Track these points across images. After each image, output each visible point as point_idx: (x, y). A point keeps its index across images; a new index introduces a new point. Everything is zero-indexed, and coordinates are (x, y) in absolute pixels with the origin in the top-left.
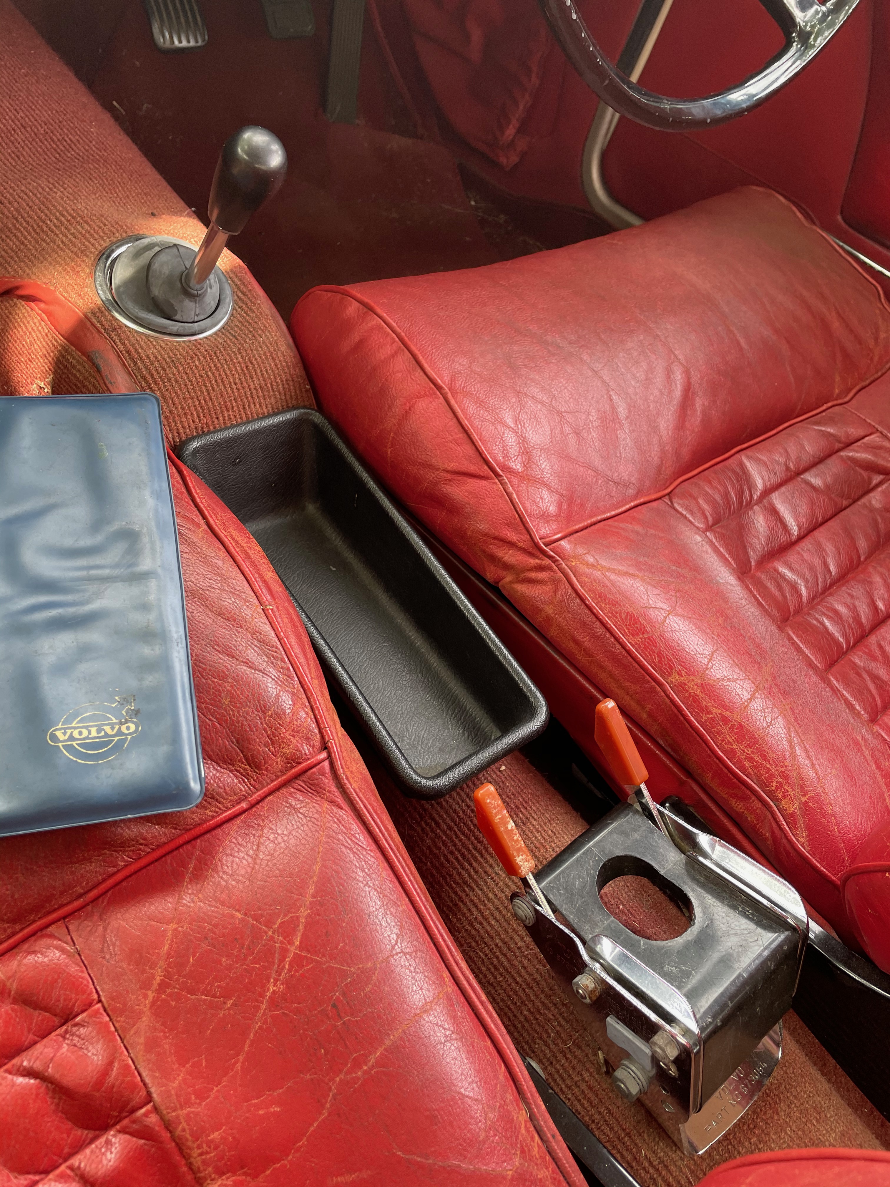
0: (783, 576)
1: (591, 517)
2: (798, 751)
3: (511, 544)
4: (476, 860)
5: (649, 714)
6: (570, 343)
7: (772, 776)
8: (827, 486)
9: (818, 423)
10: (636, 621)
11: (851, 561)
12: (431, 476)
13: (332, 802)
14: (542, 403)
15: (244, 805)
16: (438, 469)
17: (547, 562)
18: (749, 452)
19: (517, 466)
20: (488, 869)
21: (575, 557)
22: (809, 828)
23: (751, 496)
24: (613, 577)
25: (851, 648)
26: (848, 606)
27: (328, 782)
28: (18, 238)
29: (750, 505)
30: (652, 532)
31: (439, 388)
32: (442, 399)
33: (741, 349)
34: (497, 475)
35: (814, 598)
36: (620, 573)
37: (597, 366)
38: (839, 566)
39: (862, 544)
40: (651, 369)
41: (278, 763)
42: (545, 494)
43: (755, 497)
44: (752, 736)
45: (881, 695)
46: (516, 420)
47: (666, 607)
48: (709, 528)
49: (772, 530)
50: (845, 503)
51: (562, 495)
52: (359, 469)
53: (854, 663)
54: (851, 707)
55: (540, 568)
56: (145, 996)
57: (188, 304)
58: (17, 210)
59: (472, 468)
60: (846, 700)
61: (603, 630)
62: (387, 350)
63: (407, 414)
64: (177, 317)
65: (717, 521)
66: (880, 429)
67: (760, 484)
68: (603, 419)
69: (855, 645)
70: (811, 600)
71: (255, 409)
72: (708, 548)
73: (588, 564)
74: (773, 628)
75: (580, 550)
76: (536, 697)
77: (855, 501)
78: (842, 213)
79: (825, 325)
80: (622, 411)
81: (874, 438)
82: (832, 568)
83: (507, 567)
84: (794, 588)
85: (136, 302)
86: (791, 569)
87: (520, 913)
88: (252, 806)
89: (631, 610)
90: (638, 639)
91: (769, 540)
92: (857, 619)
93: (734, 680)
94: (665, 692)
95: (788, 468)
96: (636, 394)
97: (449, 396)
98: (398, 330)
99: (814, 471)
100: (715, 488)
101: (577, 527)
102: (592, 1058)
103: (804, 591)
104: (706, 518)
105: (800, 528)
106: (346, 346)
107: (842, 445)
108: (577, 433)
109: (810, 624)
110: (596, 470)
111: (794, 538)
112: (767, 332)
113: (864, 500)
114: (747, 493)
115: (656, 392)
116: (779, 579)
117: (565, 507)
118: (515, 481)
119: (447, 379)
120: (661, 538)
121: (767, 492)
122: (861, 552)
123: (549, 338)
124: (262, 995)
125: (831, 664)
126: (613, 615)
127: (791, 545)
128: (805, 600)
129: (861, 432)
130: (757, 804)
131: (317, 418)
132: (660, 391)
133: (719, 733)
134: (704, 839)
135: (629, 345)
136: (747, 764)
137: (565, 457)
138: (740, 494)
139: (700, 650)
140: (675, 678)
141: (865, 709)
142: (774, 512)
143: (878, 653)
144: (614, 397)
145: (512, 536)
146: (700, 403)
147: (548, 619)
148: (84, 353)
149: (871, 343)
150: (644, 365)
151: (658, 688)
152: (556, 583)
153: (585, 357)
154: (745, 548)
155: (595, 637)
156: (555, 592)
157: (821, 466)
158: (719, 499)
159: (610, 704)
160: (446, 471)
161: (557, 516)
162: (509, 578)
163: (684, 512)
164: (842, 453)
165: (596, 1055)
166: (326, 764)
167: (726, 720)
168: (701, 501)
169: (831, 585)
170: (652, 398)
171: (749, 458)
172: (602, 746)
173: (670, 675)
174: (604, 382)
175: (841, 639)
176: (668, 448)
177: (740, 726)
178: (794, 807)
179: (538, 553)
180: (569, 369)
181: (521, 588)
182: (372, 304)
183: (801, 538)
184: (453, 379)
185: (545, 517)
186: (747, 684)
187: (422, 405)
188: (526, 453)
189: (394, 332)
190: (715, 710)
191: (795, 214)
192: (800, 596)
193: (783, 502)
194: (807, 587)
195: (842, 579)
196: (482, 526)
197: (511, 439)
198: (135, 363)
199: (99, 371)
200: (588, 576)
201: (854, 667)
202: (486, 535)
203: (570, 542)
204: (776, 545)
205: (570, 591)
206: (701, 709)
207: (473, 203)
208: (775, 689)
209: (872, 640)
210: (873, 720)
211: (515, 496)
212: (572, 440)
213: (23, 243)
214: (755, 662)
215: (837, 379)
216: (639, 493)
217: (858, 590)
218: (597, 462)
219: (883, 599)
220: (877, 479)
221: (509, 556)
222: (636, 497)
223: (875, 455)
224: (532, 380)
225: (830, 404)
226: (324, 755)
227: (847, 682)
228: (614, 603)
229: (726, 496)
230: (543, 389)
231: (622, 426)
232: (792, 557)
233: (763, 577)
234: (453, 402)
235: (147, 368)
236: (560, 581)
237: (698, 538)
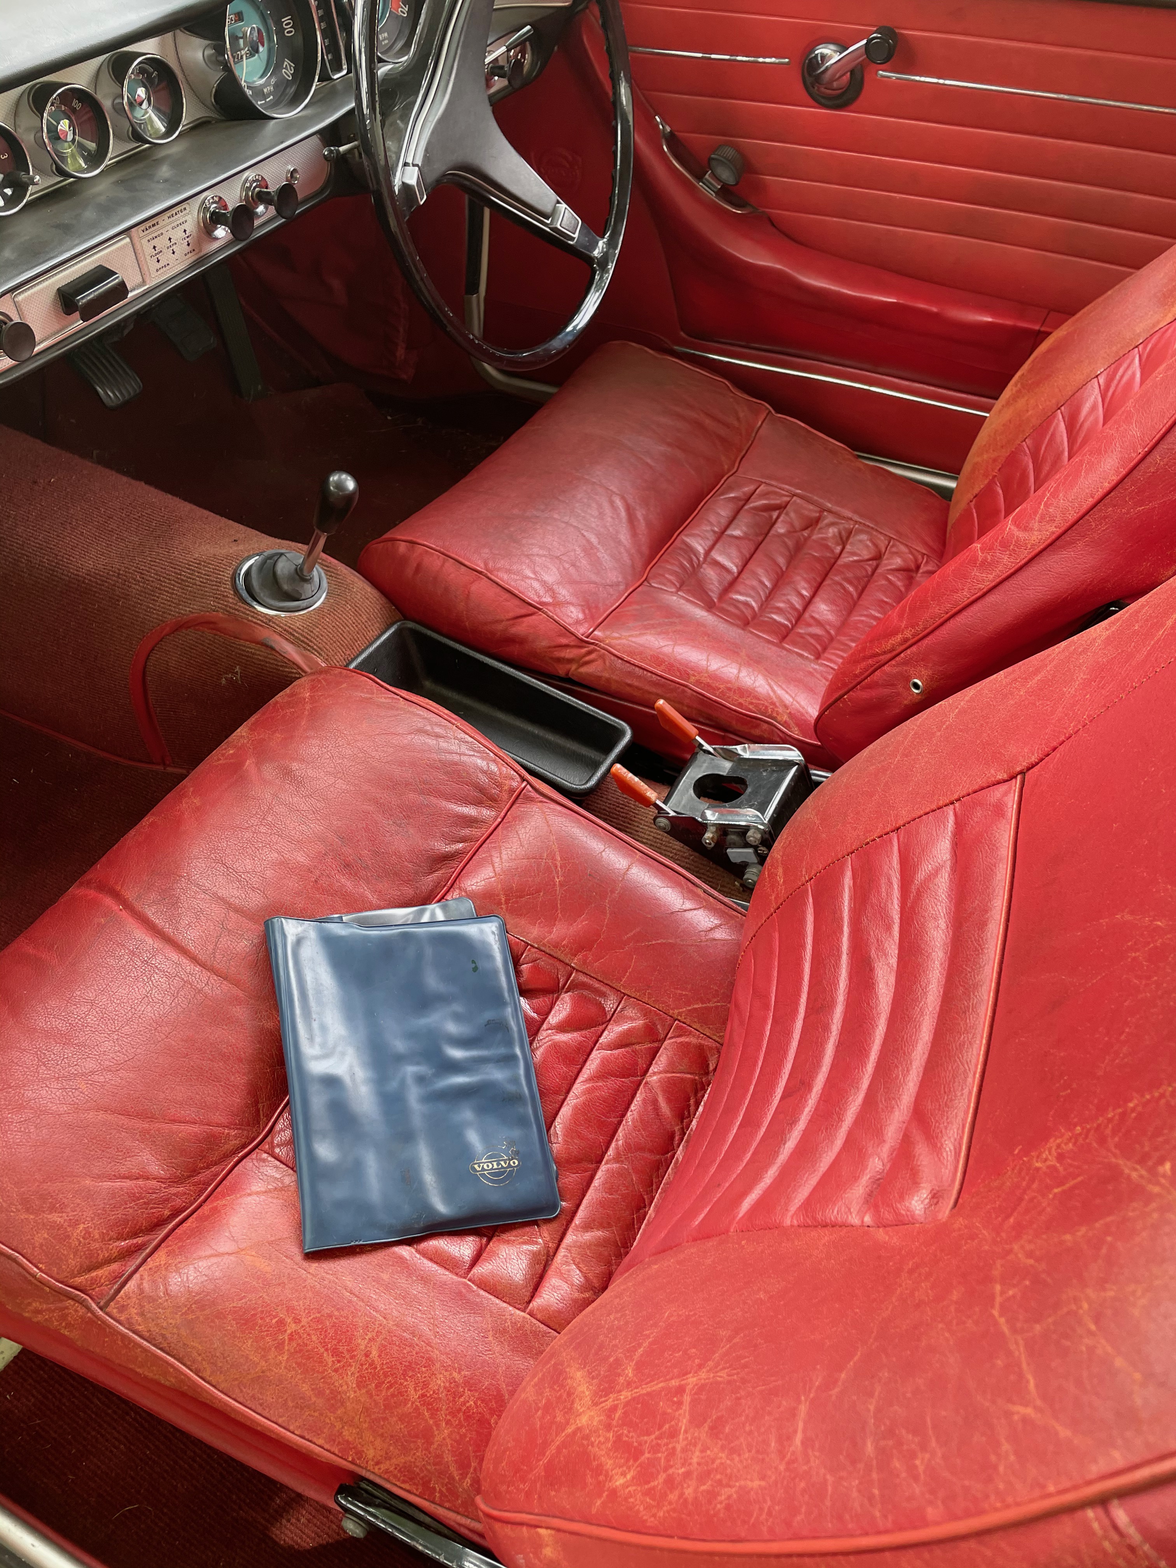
0: (738, 601)
1: (605, 612)
2: (775, 688)
3: (567, 646)
4: (627, 827)
5: (688, 707)
6: (543, 511)
7: (766, 707)
8: (745, 533)
9: (723, 494)
10: (658, 658)
11: (777, 573)
12: (500, 627)
13: (541, 802)
14: (544, 556)
15: (499, 820)
16: (502, 621)
17: (592, 647)
18: (685, 532)
19: (548, 599)
20: (637, 829)
21: (606, 638)
22: (798, 725)
23: (698, 559)
24: (634, 639)
25: (793, 626)
26: (784, 602)
27: (533, 794)
28: (168, 592)
29: (700, 565)
30: (644, 606)
31: (480, 573)
32: (486, 579)
33: (651, 467)
34: (540, 609)
35: (762, 605)
36: (636, 636)
37: (566, 519)
38: (770, 580)
39: (781, 561)
40: (600, 506)
41: (505, 796)
42: (572, 609)
43: (701, 559)
44: (747, 691)
45: (820, 644)
46: (535, 573)
47: (670, 643)
48: (679, 589)
49: (719, 575)
50: (760, 539)
51: (582, 606)
52: (451, 643)
53: (799, 633)
54: (801, 656)
55: (589, 653)
56: (502, 908)
57: (307, 586)
58: (156, 574)
59: (523, 611)
60: (797, 654)
61: (641, 671)
62: (438, 563)
63: (468, 596)
64: (303, 597)
65: (682, 584)
66: (763, 480)
67: (701, 550)
68: (585, 550)
69: (796, 622)
70: (761, 607)
71: (371, 635)
72: (682, 601)
73: (616, 638)
74: (740, 631)
75: (608, 633)
76: (620, 724)
77: (767, 534)
78: (682, 330)
79: (700, 425)
80: (594, 540)
81: (762, 487)
82: (768, 583)
83: (570, 661)
84: (746, 604)
85: (274, 598)
86: (741, 594)
87: (662, 825)
88: (503, 819)
89: (651, 653)
90: (663, 667)
91: (720, 582)
92: (793, 607)
93: (726, 666)
94: (690, 689)
95: (714, 532)
96: (597, 526)
97: (489, 575)
98: (438, 548)
99: (733, 526)
100: (673, 564)
101: (600, 620)
102: (733, 888)
103: (754, 604)
104: (674, 584)
105: (737, 567)
106: (409, 572)
107: (743, 502)
108: (573, 565)
109: (764, 622)
110: (595, 583)
111: (736, 575)
112: (663, 448)
113: (772, 532)
114: (694, 558)
115: (609, 519)
116: (735, 603)
117: (587, 611)
118: (551, 608)
119: (482, 565)
120: (651, 607)
121: (708, 553)
122: (782, 565)
123: (528, 514)
124: (555, 885)
125: (784, 638)
126: (642, 660)
127: (736, 579)
128: (756, 609)
129: (752, 487)
130: (765, 726)
131: (411, 625)
132: (612, 517)
133: (729, 697)
134: (739, 749)
135: (579, 496)
136: (751, 707)
137: (572, 582)
138: (691, 561)
139: (700, 658)
140: (692, 679)
141: (811, 654)
142: (716, 564)
143: (812, 621)
144: (585, 534)
145: (564, 641)
146: (640, 514)
147: (608, 680)
148: (257, 643)
149: (736, 423)
150: (594, 505)
151: (686, 689)
152: (602, 657)
153: (556, 516)
154: (707, 593)
155: (639, 677)
156: (605, 663)
157: (736, 521)
158: (677, 569)
159: (661, 702)
160: (508, 620)
161: (585, 618)
162: (574, 667)
163: (660, 586)
164: (746, 507)
165: (735, 885)
166: (528, 786)
167: (729, 689)
168: (667, 576)
169: (770, 593)
170: (608, 524)
171: (686, 536)
172: (667, 728)
173: (689, 678)
174: (575, 527)
175: (786, 622)
176: (633, 551)
177: (739, 689)
178: (785, 718)
179: (584, 644)
180: (549, 528)
181: (583, 670)
182: (414, 540)
183: (740, 573)
184: (486, 564)
185: (578, 622)
186: (734, 665)
187: (474, 588)
188: (550, 590)
189: (436, 551)
190: (721, 686)
191: (647, 352)
192: (752, 608)
193: (720, 555)
194: (755, 601)
195: (776, 586)
196: (544, 643)
197: (536, 585)
198: (293, 635)
199: (272, 649)
200: (619, 645)
201: (801, 636)
202: (550, 647)
203: (600, 631)
204: (726, 584)
205: (613, 658)
206: (714, 689)
207: (389, 418)
208: (751, 662)
209: (807, 615)
210: (818, 656)
211: (555, 617)
212: (572, 570)
213: (173, 594)
214: (735, 652)
215: (723, 458)
216: (627, 587)
217: (788, 590)
218: (594, 578)
219: (805, 589)
220: (775, 514)
221: (568, 654)
222: (626, 589)
223: (766, 499)
224: (532, 544)
225: (725, 478)
226: (525, 783)
227: (794, 644)
228: (641, 653)
229: (682, 566)
230: (541, 547)
231: (598, 549)
232: (740, 587)
233: (724, 606)
234: (493, 577)
235: (302, 635)
236: (604, 654)
237: (675, 598)
